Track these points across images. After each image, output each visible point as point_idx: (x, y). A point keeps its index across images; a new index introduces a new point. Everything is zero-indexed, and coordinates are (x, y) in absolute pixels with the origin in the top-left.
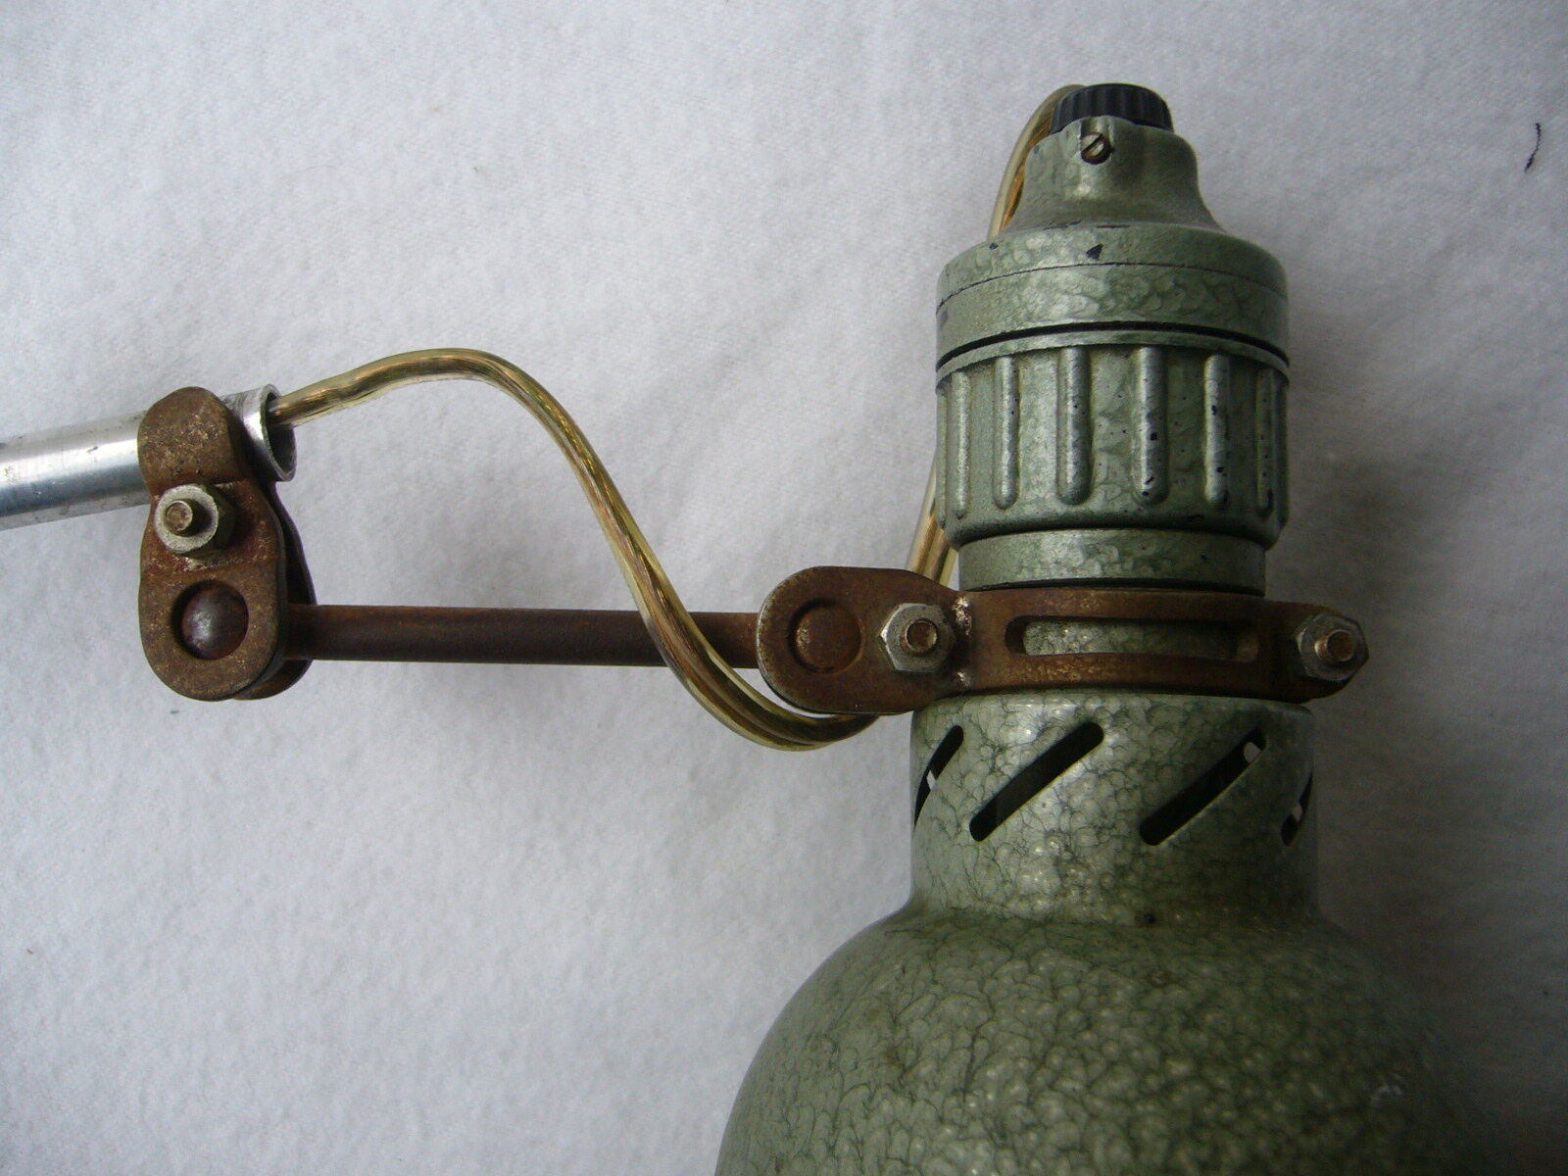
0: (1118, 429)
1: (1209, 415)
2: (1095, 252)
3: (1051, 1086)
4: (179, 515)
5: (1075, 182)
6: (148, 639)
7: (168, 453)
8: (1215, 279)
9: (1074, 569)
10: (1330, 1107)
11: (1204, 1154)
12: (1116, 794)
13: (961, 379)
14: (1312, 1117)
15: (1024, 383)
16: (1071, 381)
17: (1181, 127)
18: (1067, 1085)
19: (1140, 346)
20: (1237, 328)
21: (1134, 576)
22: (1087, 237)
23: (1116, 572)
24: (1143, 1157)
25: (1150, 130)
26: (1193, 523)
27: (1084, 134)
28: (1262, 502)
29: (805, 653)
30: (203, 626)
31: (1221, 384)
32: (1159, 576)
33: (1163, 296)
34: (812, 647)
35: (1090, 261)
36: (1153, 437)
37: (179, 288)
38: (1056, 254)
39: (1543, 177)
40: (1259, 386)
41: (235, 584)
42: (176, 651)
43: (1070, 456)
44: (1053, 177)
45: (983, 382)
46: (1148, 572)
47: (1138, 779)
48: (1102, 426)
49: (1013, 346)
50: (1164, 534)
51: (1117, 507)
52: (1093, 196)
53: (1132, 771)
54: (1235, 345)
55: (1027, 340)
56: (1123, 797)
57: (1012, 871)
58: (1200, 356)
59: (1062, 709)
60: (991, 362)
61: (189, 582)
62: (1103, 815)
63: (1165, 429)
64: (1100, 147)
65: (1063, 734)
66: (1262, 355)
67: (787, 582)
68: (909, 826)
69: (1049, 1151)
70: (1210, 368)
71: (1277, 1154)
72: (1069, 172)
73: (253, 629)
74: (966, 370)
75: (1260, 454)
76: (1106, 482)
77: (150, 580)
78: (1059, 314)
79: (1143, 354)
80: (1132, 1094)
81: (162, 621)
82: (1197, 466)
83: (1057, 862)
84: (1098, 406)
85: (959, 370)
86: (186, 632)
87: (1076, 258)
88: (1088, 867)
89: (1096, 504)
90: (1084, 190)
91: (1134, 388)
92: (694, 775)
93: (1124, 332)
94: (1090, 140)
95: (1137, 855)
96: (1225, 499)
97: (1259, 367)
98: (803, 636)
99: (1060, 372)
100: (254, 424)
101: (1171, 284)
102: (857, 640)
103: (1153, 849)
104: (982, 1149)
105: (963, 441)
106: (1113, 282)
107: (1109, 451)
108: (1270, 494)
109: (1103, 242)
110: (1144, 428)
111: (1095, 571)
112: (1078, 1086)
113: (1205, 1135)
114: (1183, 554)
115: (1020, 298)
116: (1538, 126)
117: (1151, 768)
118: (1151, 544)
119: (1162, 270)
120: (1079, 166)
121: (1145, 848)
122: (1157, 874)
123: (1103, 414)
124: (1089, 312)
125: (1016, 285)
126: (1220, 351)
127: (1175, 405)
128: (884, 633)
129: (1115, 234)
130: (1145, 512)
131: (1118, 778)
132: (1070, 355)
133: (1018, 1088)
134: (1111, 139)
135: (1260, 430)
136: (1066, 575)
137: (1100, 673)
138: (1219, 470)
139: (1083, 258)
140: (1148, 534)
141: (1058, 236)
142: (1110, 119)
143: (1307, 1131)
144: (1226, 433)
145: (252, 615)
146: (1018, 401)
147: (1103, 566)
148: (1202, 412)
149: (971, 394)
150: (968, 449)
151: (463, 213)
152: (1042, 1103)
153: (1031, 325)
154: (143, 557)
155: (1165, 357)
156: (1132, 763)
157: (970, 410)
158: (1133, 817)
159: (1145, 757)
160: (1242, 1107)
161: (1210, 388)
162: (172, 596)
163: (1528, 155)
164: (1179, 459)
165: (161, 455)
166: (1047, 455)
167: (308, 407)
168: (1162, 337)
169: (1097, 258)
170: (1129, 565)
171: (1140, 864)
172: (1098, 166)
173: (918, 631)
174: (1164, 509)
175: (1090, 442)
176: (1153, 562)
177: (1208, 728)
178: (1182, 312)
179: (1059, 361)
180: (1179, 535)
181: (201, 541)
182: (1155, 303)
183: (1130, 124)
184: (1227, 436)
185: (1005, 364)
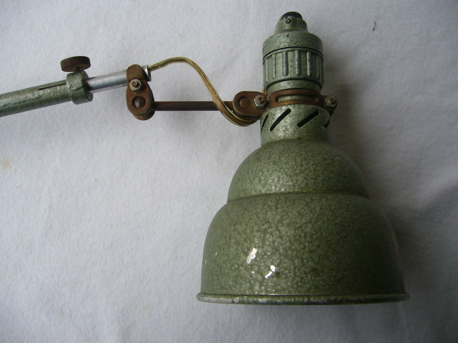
0: (292, 64)
1: (308, 62)
2: (288, 36)
3: (283, 156)
4: (134, 83)
5: (285, 27)
6: (128, 105)
7: (132, 75)
8: (308, 40)
9: (286, 87)
10: (328, 158)
11: (307, 163)
12: (293, 119)
13: (267, 60)
14: (325, 159)
15: (277, 58)
16: (284, 56)
17: (304, 19)
18: (285, 156)
19: (295, 50)
20: (312, 48)
21: (296, 87)
22: (286, 34)
23: (293, 87)
24: (297, 164)
25: (297, 18)
26: (305, 79)
27: (286, 19)
28: (318, 77)
29: (241, 105)
30: (137, 104)
31: (310, 56)
32: (300, 87)
33: (299, 42)
34: (242, 104)
35: (287, 37)
36: (298, 64)
37: (124, 57)
38: (281, 37)
39: (376, 32)
40: (317, 58)
41: (143, 96)
42: (133, 107)
43: (285, 68)
44: (281, 27)
45: (270, 60)
46: (298, 87)
47: (297, 117)
48: (290, 63)
49: (275, 52)
50: (301, 81)
51: (292, 76)
52: (288, 29)
53: (296, 116)
54: (311, 50)
55: (277, 51)
56: (295, 120)
57: (277, 134)
58: (306, 52)
59: (284, 108)
60: (271, 56)
61: (135, 96)
62: (291, 123)
63: (300, 64)
64: (289, 21)
65: (284, 111)
66: (317, 53)
67: (238, 93)
68: (260, 134)
69: (282, 164)
70: (308, 54)
71: (318, 163)
72: (284, 25)
73: (147, 103)
74: (267, 58)
75: (317, 69)
76: (291, 72)
77: (128, 96)
78: (282, 46)
79: (296, 51)
80: (295, 156)
81: (131, 103)
82: (306, 69)
83: (284, 131)
84: (289, 60)
85: (266, 59)
86: (135, 105)
87: (285, 37)
88: (289, 131)
89: (289, 76)
90: (286, 28)
91: (295, 57)
92: (221, 143)
93: (293, 48)
94: (287, 20)
95: (297, 128)
96: (311, 75)
97: (316, 55)
98: (241, 103)
99: (282, 55)
100: (146, 71)
101: (300, 40)
102: (250, 104)
103: (300, 128)
104: (272, 166)
105: (267, 70)
106: (291, 41)
107: (291, 67)
108: (319, 75)
109: (289, 34)
110: (297, 63)
111: (289, 87)
112: (287, 156)
113: (307, 160)
114: (305, 84)
115: (276, 45)
116: (375, 23)
117: (299, 115)
118: (299, 82)
119: (299, 38)
120: (285, 24)
121: (298, 128)
122: (301, 132)
123: (290, 61)
124: (287, 45)
125: (275, 42)
126: (309, 51)
127: (302, 60)
128: (254, 100)
129: (291, 33)
130: (297, 77)
131: (294, 117)
132: (284, 52)
133: (278, 157)
134: (291, 19)
135: (317, 65)
136: (285, 88)
137: (290, 103)
138: (310, 70)
139: (286, 37)
140: (298, 81)
141: (281, 34)
142: (290, 16)
143: (323, 161)
144: (311, 64)
145: (146, 101)
146: (276, 61)
147: (291, 86)
148: (307, 61)
149: (268, 62)
150: (268, 71)
151: (177, 42)
152: (281, 158)
153: (277, 49)
154: (127, 93)
155: (300, 52)
156: (296, 114)
157: (268, 65)
158: (296, 123)
159: (298, 113)
160: (313, 157)
161: (308, 57)
162: (133, 98)
163: (373, 28)
164: (303, 68)
165: (130, 75)
166: (281, 69)
167: (155, 67)
168: (299, 49)
169: (288, 37)
170: (295, 86)
171: (298, 130)
172: (289, 24)
173: (260, 99)
174: (300, 77)
175: (288, 66)
176: (299, 85)
177: (308, 109)
178: (303, 45)
179: (282, 54)
180: (303, 81)
181: (138, 88)
182: (298, 43)
183: (294, 17)
184: (311, 65)
185: (274, 56)
